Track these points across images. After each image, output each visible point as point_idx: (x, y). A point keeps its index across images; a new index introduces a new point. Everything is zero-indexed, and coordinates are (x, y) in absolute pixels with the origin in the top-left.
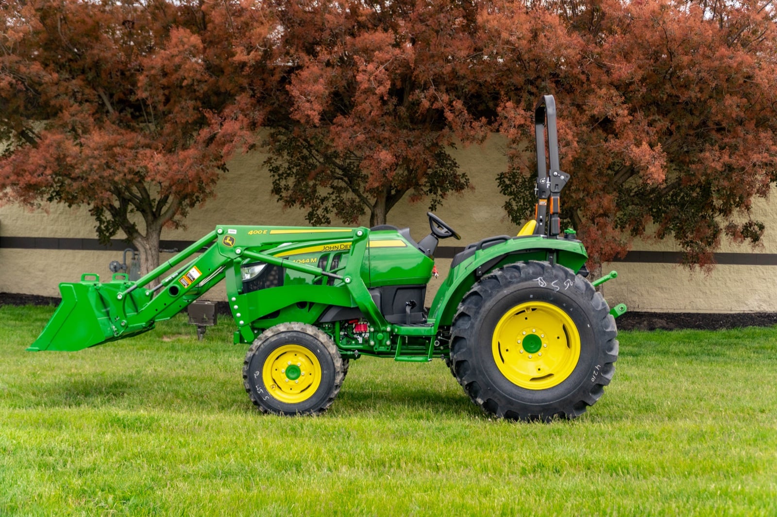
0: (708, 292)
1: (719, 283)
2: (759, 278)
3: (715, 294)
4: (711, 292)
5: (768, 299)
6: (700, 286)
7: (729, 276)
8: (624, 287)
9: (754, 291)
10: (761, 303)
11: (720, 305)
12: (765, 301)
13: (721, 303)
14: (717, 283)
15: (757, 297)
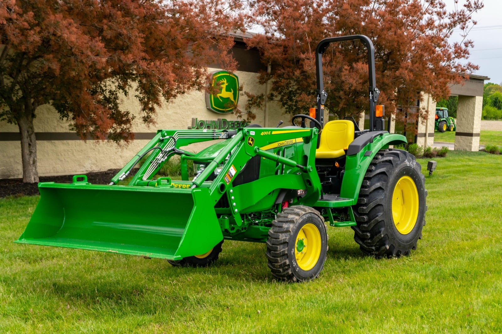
0: (63, 160)
1: (69, 153)
2: (91, 149)
3: (67, 161)
4: (65, 160)
5: (96, 163)
6: (58, 156)
7: (75, 148)
8: (12, 160)
9: (89, 158)
10: (92, 165)
11: (70, 168)
12: (94, 164)
13: (70, 167)
14: (68, 153)
15: (90, 162)
